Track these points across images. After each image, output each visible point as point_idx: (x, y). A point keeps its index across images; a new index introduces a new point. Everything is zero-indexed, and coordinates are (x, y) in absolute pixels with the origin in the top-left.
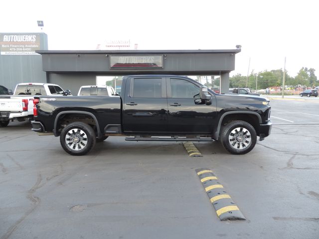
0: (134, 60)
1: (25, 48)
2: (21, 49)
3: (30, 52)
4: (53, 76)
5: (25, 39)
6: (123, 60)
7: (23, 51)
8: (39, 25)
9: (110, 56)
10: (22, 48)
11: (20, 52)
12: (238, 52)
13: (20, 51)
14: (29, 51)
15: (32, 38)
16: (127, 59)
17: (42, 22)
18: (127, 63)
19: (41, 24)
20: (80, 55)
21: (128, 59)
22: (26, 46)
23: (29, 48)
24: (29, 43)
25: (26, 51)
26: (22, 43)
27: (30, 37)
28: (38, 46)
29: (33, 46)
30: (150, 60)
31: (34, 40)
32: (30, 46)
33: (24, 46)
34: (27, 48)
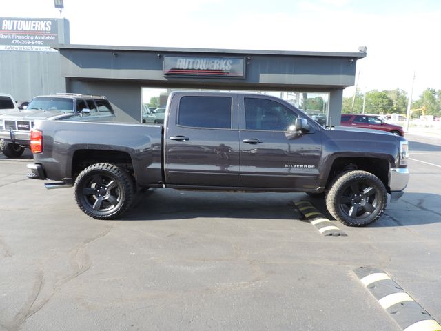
0: (201, 64)
1: (35, 40)
2: (29, 42)
3: (41, 48)
4: (76, 85)
5: (34, 27)
6: (183, 64)
7: (31, 44)
8: (57, 6)
9: (164, 56)
10: (30, 40)
11: (28, 47)
12: (362, 57)
13: (27, 45)
14: (41, 45)
15: (46, 26)
16: (189, 62)
18: (190, 68)
19: (59, 4)
20: (118, 53)
21: (191, 63)
22: (36, 37)
23: (40, 40)
24: (41, 33)
25: (35, 45)
26: (33, 33)
27: (43, 24)
28: (54, 38)
29: (47, 38)
30: (226, 64)
31: (49, 29)
32: (42, 38)
33: (32, 38)
34: (37, 40)
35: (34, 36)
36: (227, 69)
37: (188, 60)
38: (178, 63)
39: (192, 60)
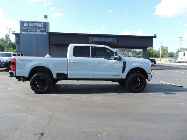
0: (102, 40)
1: (37, 30)
2: (34, 31)
5: (37, 25)
7: (35, 32)
8: (45, 18)
9: (89, 37)
10: (35, 30)
13: (34, 32)
14: (39, 32)
15: (41, 25)
16: (98, 39)
17: (47, 16)
18: (98, 41)
19: (46, 17)
20: (72, 36)
22: (38, 29)
23: (39, 30)
24: (39, 27)
25: (37, 32)
26: (35, 27)
27: (40, 24)
28: (44, 29)
29: (42, 29)
30: (111, 40)
31: (42, 26)
32: (40, 29)
33: (36, 29)
34: (38, 30)
35: (37, 29)
36: (111, 41)
37: (97, 38)
38: (94, 39)
39: (99, 38)
